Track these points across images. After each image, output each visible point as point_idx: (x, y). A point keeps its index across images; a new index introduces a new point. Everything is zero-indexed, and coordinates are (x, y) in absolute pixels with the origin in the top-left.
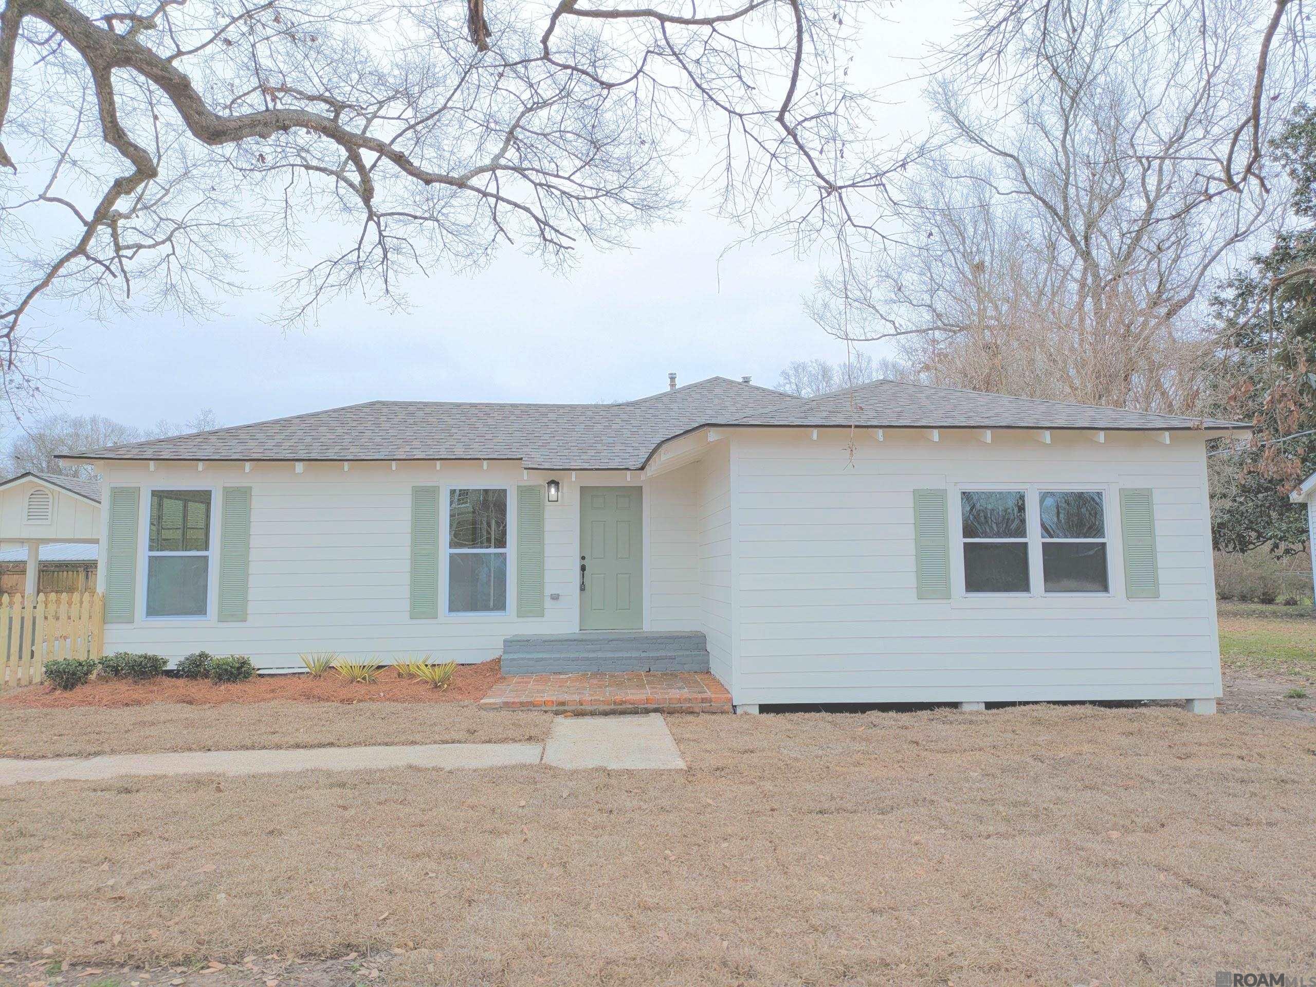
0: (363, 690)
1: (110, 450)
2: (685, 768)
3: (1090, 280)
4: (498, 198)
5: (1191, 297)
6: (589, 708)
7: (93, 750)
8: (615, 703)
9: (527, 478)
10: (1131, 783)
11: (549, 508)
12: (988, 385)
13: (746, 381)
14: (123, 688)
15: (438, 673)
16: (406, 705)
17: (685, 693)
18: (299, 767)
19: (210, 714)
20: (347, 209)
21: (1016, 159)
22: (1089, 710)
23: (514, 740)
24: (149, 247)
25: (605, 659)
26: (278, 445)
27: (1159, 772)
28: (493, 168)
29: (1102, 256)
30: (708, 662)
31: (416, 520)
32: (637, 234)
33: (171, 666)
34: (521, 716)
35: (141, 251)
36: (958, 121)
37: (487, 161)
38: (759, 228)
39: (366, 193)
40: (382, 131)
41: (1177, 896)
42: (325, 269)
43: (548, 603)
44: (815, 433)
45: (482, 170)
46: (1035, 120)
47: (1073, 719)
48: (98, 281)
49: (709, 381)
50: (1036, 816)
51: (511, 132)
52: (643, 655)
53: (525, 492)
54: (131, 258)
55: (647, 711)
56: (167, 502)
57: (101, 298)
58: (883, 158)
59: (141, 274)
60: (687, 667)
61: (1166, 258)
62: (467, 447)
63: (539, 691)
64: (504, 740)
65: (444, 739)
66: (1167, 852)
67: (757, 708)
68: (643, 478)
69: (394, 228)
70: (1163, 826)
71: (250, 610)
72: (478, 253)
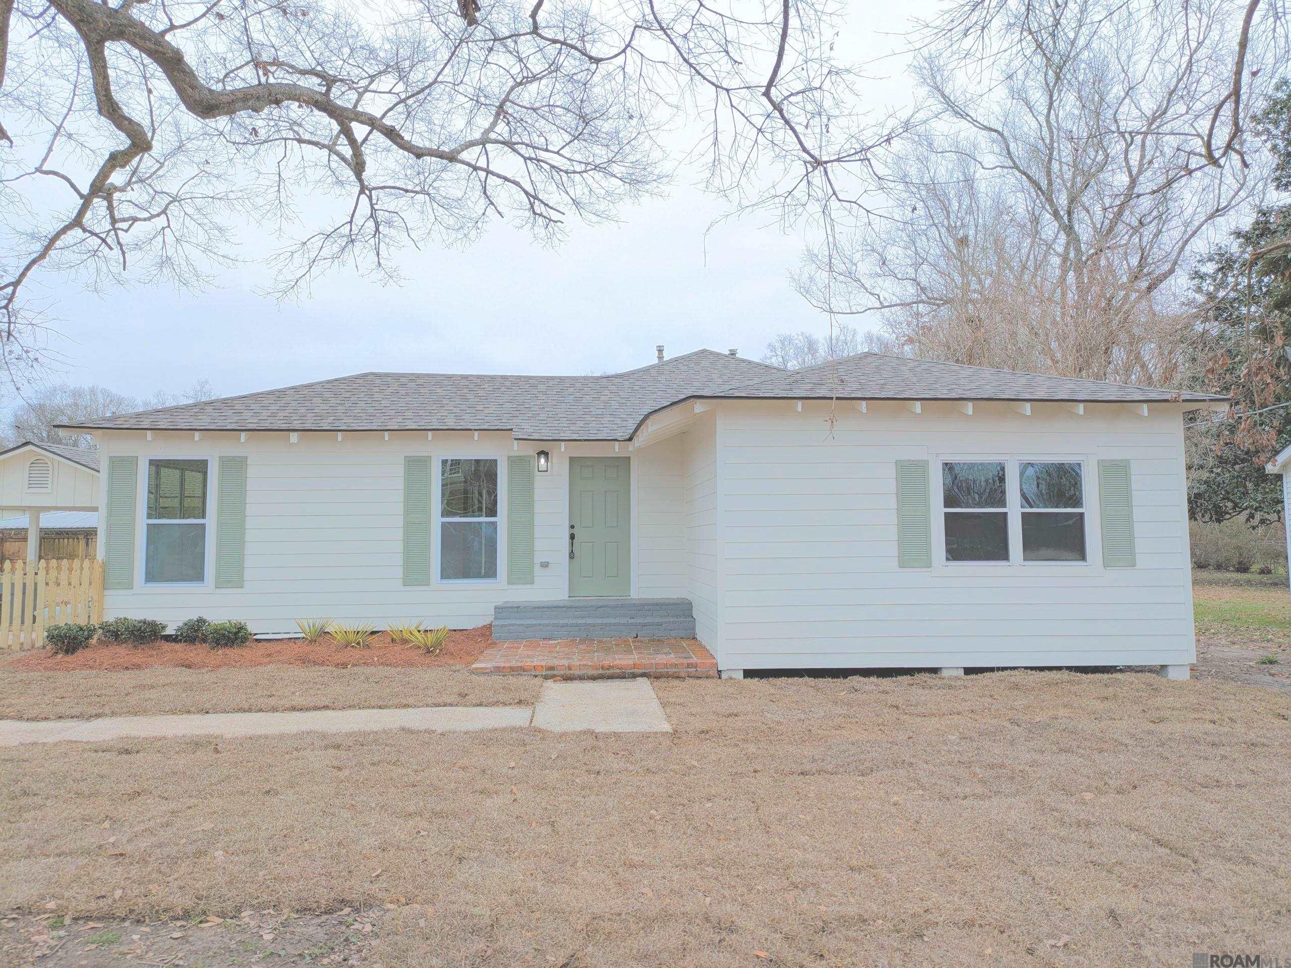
0: (357, 654)
1: (108, 420)
2: (671, 731)
3: (1072, 255)
4: (488, 172)
5: (1171, 271)
6: (578, 673)
7: (94, 712)
8: (603, 668)
9: (517, 449)
10: (1105, 746)
11: (538, 477)
12: (971, 357)
13: (733, 353)
14: (122, 652)
15: (431, 639)
16: (399, 669)
17: (672, 658)
18: (295, 729)
19: (208, 677)
20: (340, 182)
21: (1000, 134)
22: (1065, 675)
23: (505, 704)
24: (145, 220)
25: (594, 625)
26: (274, 415)
27: (1133, 736)
28: (483, 142)
29: (1085, 232)
30: (694, 629)
31: (409, 490)
32: (625, 208)
33: (169, 631)
34: (512, 680)
35: (137, 223)
36: (943, 96)
37: (477, 135)
38: (745, 203)
39: (358, 167)
40: (373, 106)
41: (1147, 855)
42: (317, 242)
43: (537, 569)
44: (799, 405)
45: (472, 144)
46: (1019, 95)
47: (1049, 684)
48: (95, 253)
49: (696, 354)
50: (1012, 778)
51: (501, 107)
52: (632, 621)
53: (515, 462)
54: (126, 231)
55: (634, 676)
56: (165, 471)
57: (98, 271)
58: (868, 133)
59: (137, 246)
60: (673, 633)
61: (1148, 232)
62: (458, 418)
63: (528, 656)
64: (495, 704)
65: (435, 702)
66: (1139, 813)
67: (742, 673)
68: (631, 449)
69: (386, 202)
70: (1135, 787)
71: (247, 576)
72: (468, 227)
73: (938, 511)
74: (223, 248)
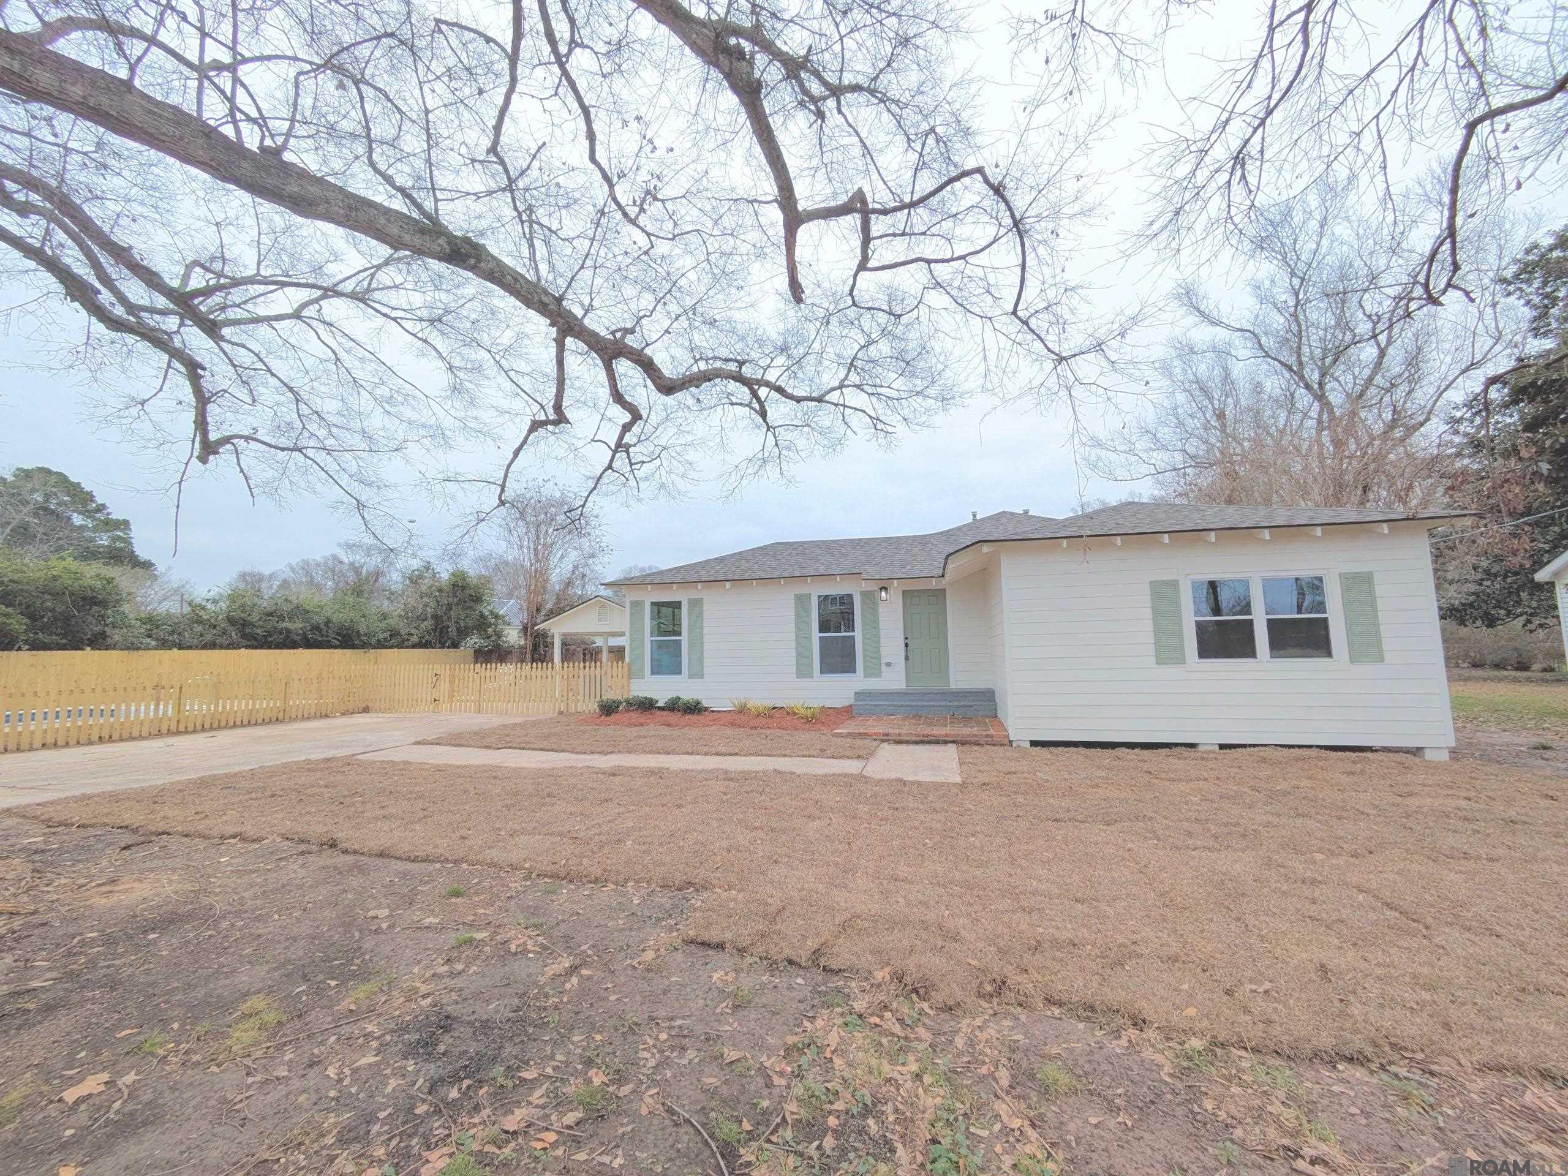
0: (764, 721)
2: (961, 783)
3: (1325, 416)
4: (844, 406)
5: (1428, 419)
9: (864, 586)
10: (1345, 815)
11: (881, 605)
12: (1230, 501)
13: (1026, 512)
14: (635, 716)
15: (808, 713)
16: (787, 732)
17: (975, 730)
18: (712, 767)
19: (676, 732)
20: (758, 427)
21: (1253, 333)
22: (1314, 752)
23: (848, 758)
24: (648, 462)
25: (922, 706)
27: (1376, 807)
28: (841, 387)
29: (1335, 397)
30: (996, 710)
31: (798, 616)
32: (939, 419)
33: (660, 704)
34: (857, 742)
36: (1199, 311)
37: (837, 384)
38: (1008, 396)
39: (763, 414)
40: (771, 376)
41: (1372, 916)
42: (744, 464)
43: (884, 668)
44: (1065, 542)
45: (833, 389)
46: (1267, 300)
47: (1297, 759)
49: (998, 514)
50: (1244, 836)
51: (852, 364)
52: (952, 703)
53: (865, 595)
55: (946, 742)
56: (664, 610)
58: (1103, 330)
59: (646, 479)
60: (980, 713)
61: (1400, 393)
62: (828, 568)
63: (873, 726)
64: (842, 757)
65: (804, 754)
66: (1372, 876)
67: (1029, 743)
68: (944, 583)
69: (784, 435)
70: (1371, 852)
71: (705, 670)
72: (836, 444)
73: (1189, 620)
74: (693, 474)
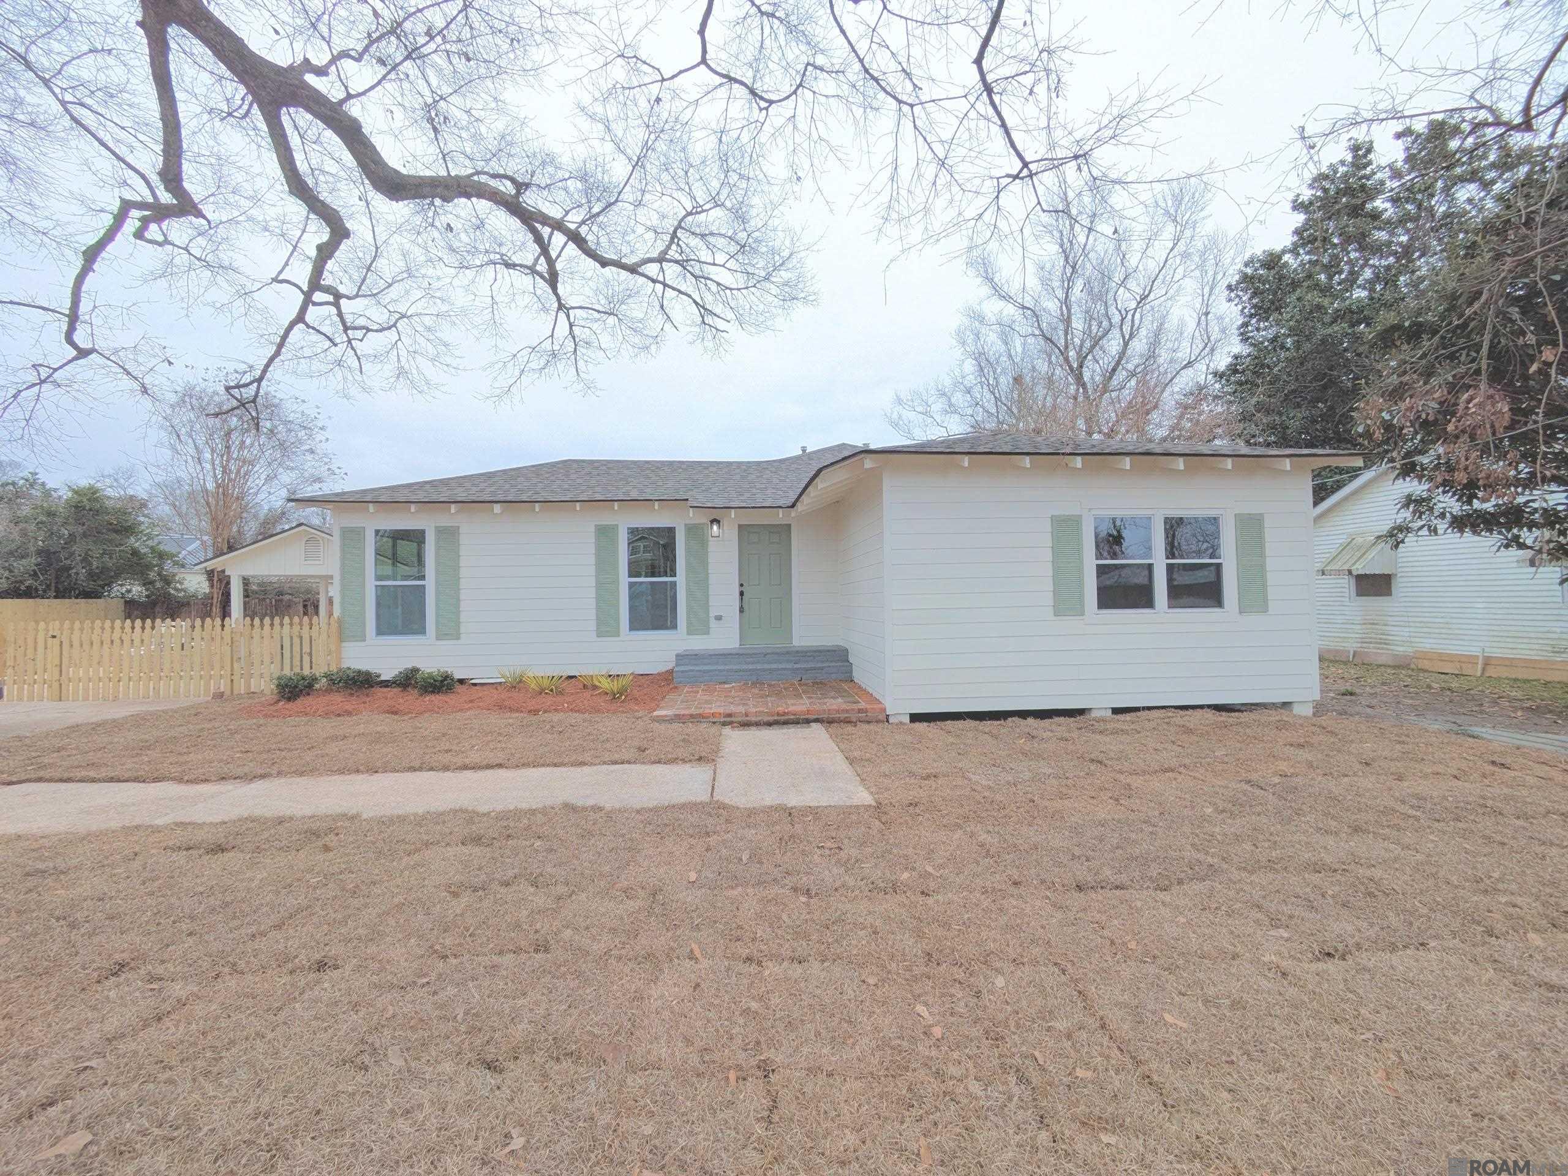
0: (549, 701)
1: (337, 495)
2: (874, 804)
4: (664, 284)
6: (754, 719)
8: (778, 714)
9: (692, 516)
11: (712, 542)
15: (615, 686)
16: (586, 715)
17: (840, 703)
19: (403, 725)
20: (545, 310)
23: (684, 761)
24: (377, 331)
25: (764, 670)
26: (482, 491)
28: (661, 259)
30: (851, 672)
31: (600, 553)
33: (384, 679)
34: (691, 728)
35: (370, 334)
37: (655, 254)
39: (552, 279)
42: (524, 355)
43: (713, 623)
44: (965, 457)
45: (650, 260)
46: (1045, 282)
48: (339, 363)
51: (675, 232)
52: (796, 666)
53: (691, 529)
54: (361, 340)
55: (808, 722)
57: (345, 379)
60: (834, 676)
62: (641, 492)
63: (707, 702)
64: (675, 760)
65: (613, 759)
67: (908, 717)
68: (793, 515)
71: (463, 630)
72: (649, 343)
73: (1090, 562)
